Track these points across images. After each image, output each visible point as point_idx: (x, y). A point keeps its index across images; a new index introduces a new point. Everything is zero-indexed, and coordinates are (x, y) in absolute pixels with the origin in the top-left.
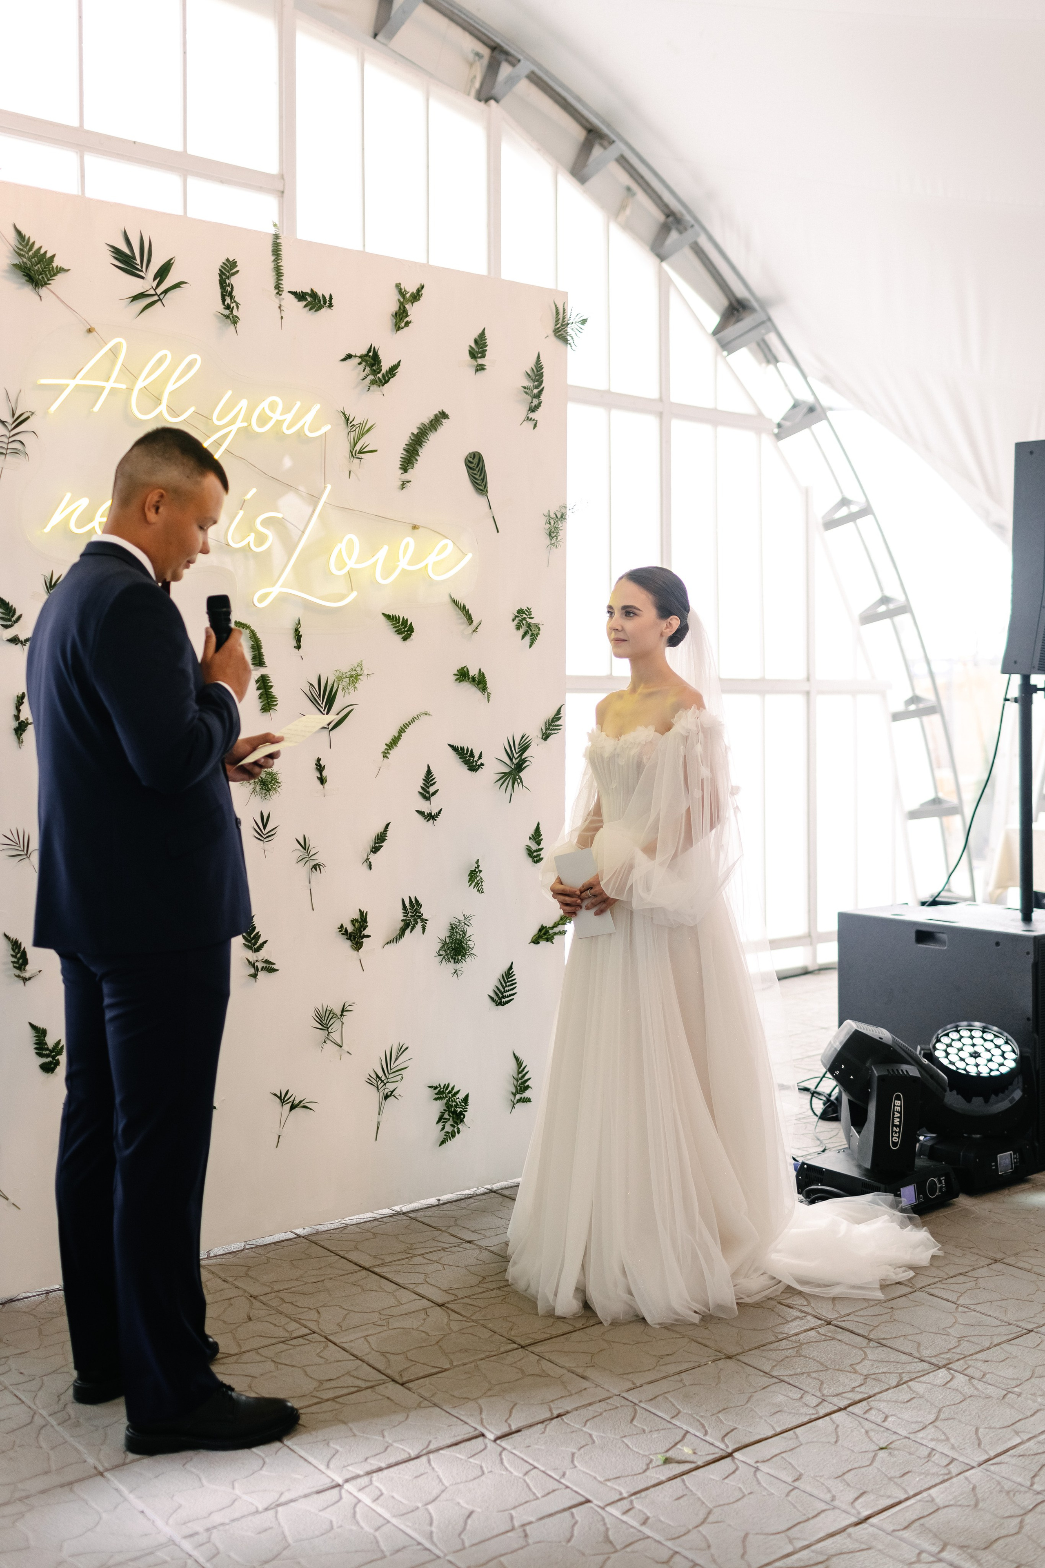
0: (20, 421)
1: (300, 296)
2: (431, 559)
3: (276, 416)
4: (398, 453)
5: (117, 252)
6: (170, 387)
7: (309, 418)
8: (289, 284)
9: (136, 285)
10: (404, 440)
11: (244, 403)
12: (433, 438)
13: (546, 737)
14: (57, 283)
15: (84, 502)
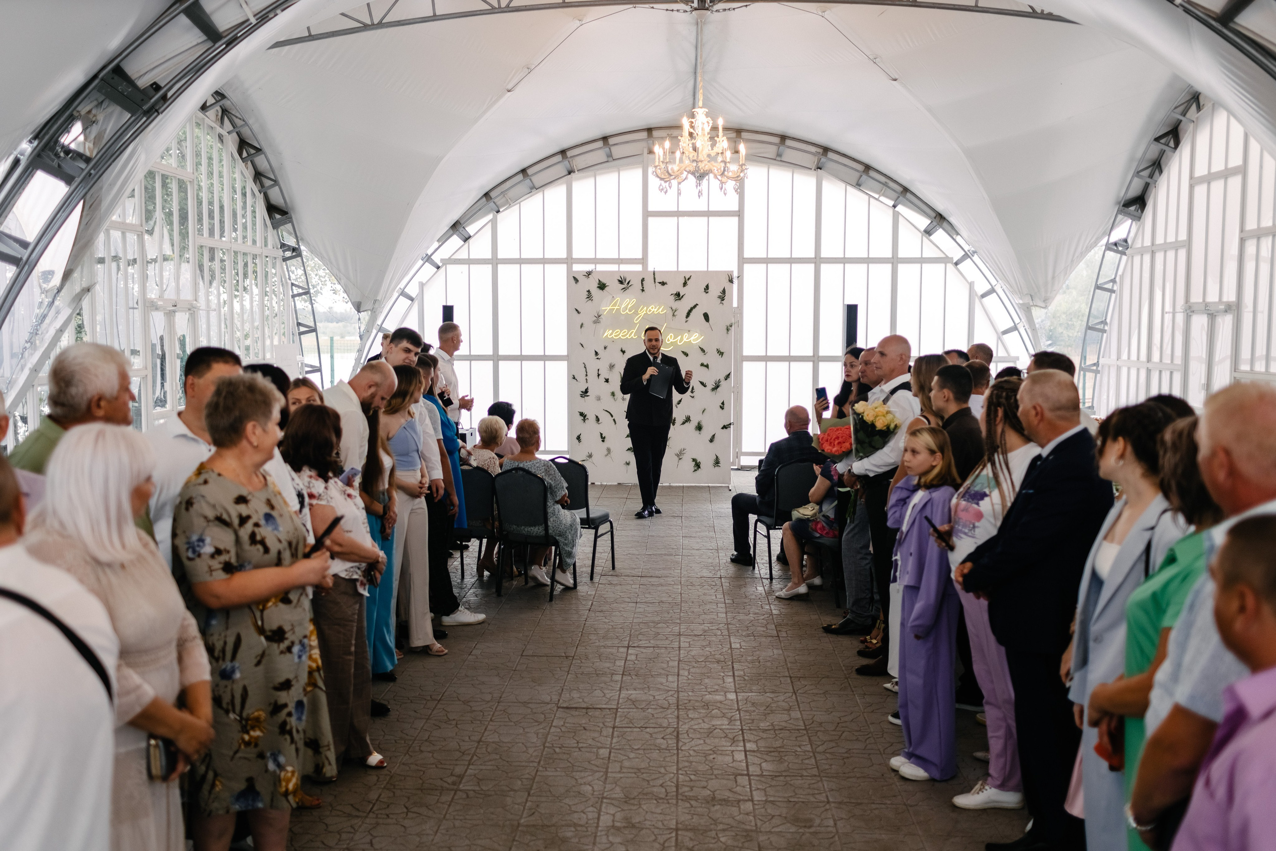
0: (599, 316)
1: (660, 283)
2: (692, 339)
3: (652, 310)
4: (685, 314)
5: (619, 281)
6: (629, 306)
7: (660, 310)
8: (657, 281)
9: (623, 286)
10: (687, 311)
11: (645, 308)
12: (694, 310)
13: (726, 379)
14: (606, 289)
15: (611, 331)
